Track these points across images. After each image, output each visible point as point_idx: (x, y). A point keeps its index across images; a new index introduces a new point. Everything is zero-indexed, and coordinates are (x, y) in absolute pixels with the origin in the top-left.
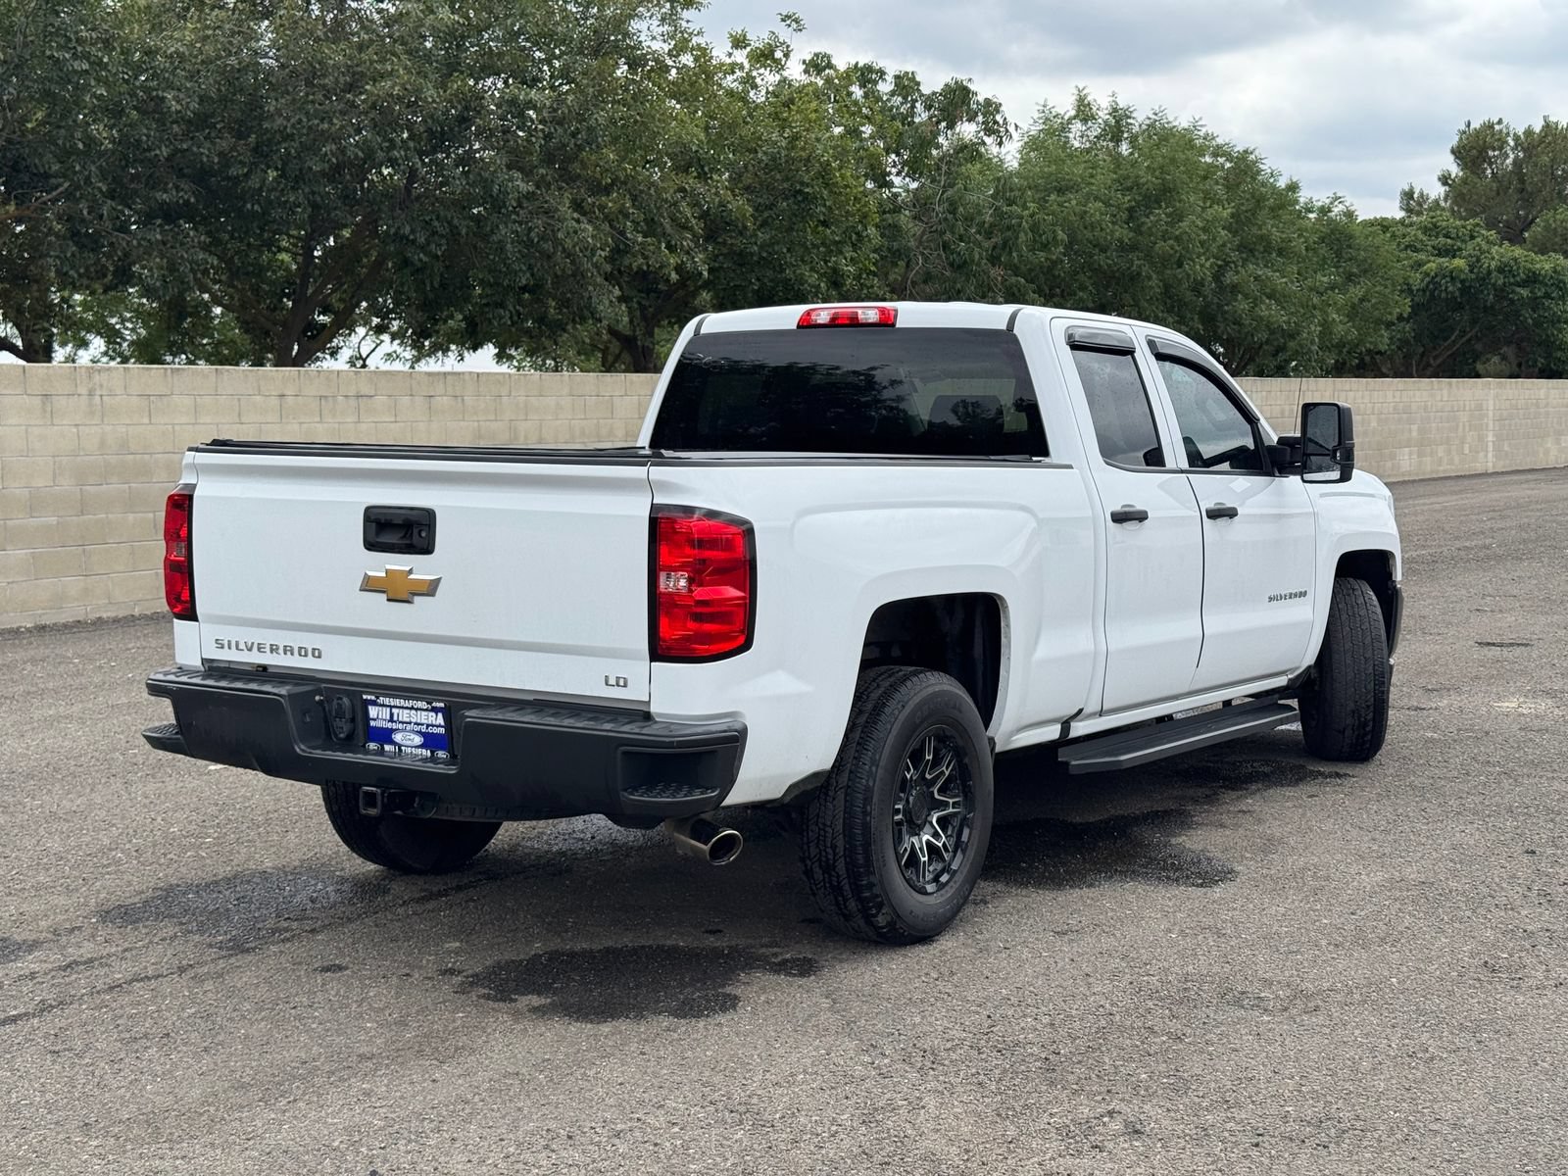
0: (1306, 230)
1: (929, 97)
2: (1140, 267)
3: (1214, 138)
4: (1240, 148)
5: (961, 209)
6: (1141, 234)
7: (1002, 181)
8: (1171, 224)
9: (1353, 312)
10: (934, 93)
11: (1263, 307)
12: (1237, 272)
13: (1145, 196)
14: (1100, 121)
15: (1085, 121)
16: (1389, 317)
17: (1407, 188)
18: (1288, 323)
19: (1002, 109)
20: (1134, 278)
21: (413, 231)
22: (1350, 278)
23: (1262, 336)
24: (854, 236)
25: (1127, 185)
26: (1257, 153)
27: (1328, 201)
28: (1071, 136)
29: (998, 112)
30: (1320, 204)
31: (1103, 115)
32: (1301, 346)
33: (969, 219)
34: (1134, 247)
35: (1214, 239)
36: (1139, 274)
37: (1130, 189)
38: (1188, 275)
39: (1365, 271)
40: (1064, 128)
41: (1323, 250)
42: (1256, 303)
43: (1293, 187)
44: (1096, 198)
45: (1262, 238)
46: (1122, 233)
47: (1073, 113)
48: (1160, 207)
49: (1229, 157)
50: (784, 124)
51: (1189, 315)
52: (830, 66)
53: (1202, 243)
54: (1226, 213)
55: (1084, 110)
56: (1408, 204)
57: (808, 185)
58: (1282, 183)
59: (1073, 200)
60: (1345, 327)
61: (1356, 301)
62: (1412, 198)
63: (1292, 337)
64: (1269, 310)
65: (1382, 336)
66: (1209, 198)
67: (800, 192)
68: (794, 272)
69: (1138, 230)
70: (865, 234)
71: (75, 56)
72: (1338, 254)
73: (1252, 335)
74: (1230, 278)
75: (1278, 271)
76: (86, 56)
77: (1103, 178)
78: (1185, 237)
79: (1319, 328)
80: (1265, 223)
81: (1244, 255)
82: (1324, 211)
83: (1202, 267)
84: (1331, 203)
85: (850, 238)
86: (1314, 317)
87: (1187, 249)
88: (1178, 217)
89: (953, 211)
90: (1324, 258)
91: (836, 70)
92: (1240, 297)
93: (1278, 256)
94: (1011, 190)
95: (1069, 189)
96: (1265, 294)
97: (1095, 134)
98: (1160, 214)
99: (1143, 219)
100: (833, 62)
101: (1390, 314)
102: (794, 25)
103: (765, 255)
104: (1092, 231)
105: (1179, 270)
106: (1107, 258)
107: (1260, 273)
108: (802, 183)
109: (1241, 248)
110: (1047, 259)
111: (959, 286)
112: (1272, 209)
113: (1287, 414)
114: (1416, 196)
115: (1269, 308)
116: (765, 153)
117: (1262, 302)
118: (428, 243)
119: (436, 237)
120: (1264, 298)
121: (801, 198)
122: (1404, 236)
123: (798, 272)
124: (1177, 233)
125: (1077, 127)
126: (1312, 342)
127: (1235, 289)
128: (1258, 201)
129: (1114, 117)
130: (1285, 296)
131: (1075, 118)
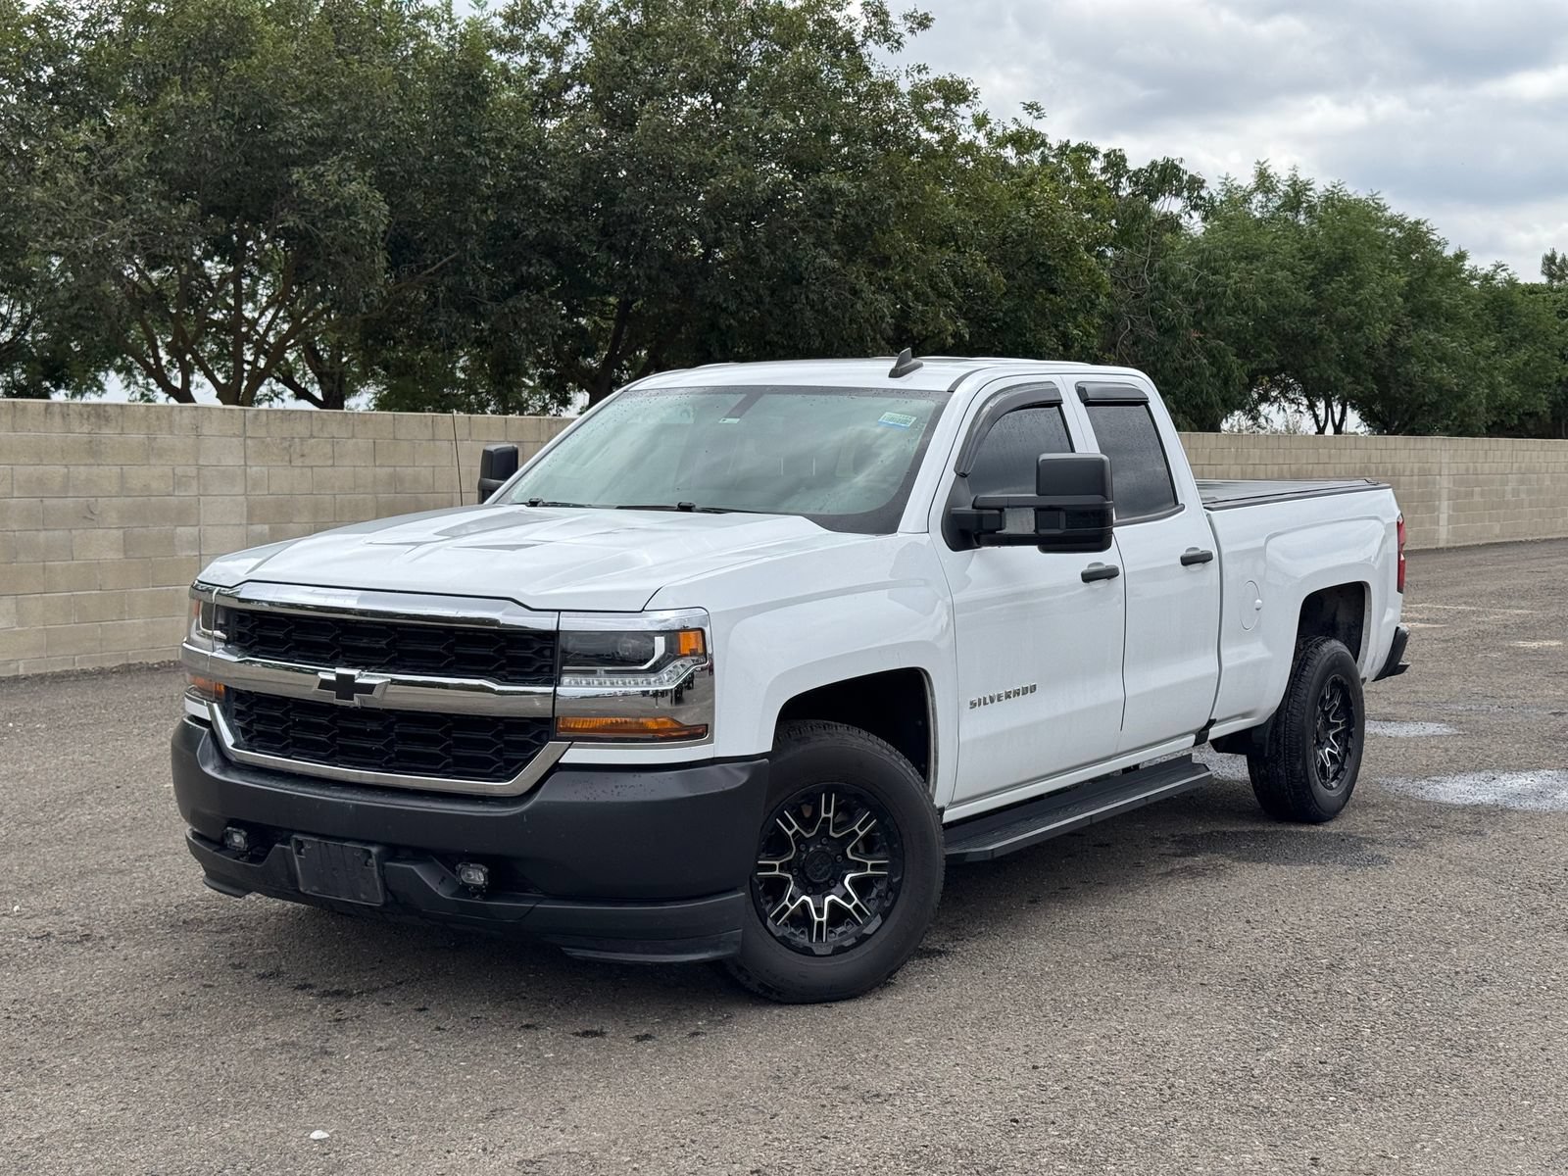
0: (1473, 297)
1: (1136, 174)
2: (1321, 330)
3: (1386, 210)
4: (1412, 219)
5: (1172, 278)
6: (1322, 299)
7: (1207, 253)
8: (1353, 291)
9: (1517, 376)
10: (1140, 170)
11: (1435, 370)
12: (1409, 337)
13: (1326, 264)
14: (1281, 194)
15: (1266, 192)
16: (1549, 381)
17: (1549, 253)
18: (1457, 385)
19: (1205, 185)
20: (1315, 342)
21: (725, 300)
22: (1512, 344)
23: (1432, 397)
24: (1088, 305)
25: (1309, 253)
26: (1428, 224)
27: (1492, 268)
28: (1253, 207)
29: (1202, 187)
30: (1484, 272)
31: (1282, 188)
32: (1470, 407)
33: (1177, 287)
34: (1314, 313)
35: (1391, 306)
36: (1321, 337)
37: (1312, 258)
38: (1368, 339)
39: (1526, 337)
40: (1246, 199)
41: (1488, 317)
42: (1428, 365)
43: (1461, 257)
44: (1282, 267)
45: (1433, 304)
46: (1306, 299)
47: (1253, 185)
48: (1341, 275)
49: (1401, 227)
50: (1030, 203)
51: (1363, 376)
52: (1044, 143)
53: (1381, 309)
54: (1402, 282)
55: (1264, 182)
56: (1550, 268)
57: (1049, 258)
58: (1449, 252)
59: (1260, 270)
60: (1510, 390)
61: (1521, 365)
62: (1554, 264)
63: (1460, 397)
64: (1443, 374)
65: (1541, 399)
66: (1384, 265)
67: (1043, 264)
68: (1035, 336)
69: (1318, 295)
70: (1097, 302)
71: (479, 153)
72: (1500, 318)
73: (1424, 397)
74: (1403, 342)
75: (1447, 336)
76: (487, 153)
77: (1288, 248)
78: (1365, 303)
79: (1486, 391)
80: (1435, 291)
81: (1415, 321)
82: (1487, 278)
83: (1381, 332)
84: (1495, 271)
85: (1085, 306)
86: (1481, 379)
87: (1366, 314)
88: (1357, 285)
89: (1165, 281)
90: (1488, 324)
91: (1050, 148)
92: (1413, 360)
93: (1446, 321)
94: (1215, 261)
95: (1256, 257)
96: (1436, 358)
97: (1276, 205)
98: (1343, 281)
99: (1324, 286)
100: (1048, 141)
101: (1550, 378)
102: (1035, 113)
103: (1008, 320)
104: (1278, 297)
105: (1359, 334)
106: (1291, 322)
107: (1432, 337)
108: (1045, 256)
109: (1412, 313)
110: (1235, 323)
111: (1167, 348)
112: (1441, 277)
113: (1471, 472)
114: (1558, 261)
115: (1440, 370)
116: (1014, 230)
117: (1433, 364)
118: (738, 311)
119: (745, 306)
120: (1435, 361)
121: (1046, 270)
122: (1555, 302)
123: (1038, 336)
124: (1358, 299)
125: (1259, 197)
126: (1480, 403)
127: (1408, 353)
128: (1429, 269)
129: (1294, 190)
130: (1454, 360)
131: (1256, 190)
